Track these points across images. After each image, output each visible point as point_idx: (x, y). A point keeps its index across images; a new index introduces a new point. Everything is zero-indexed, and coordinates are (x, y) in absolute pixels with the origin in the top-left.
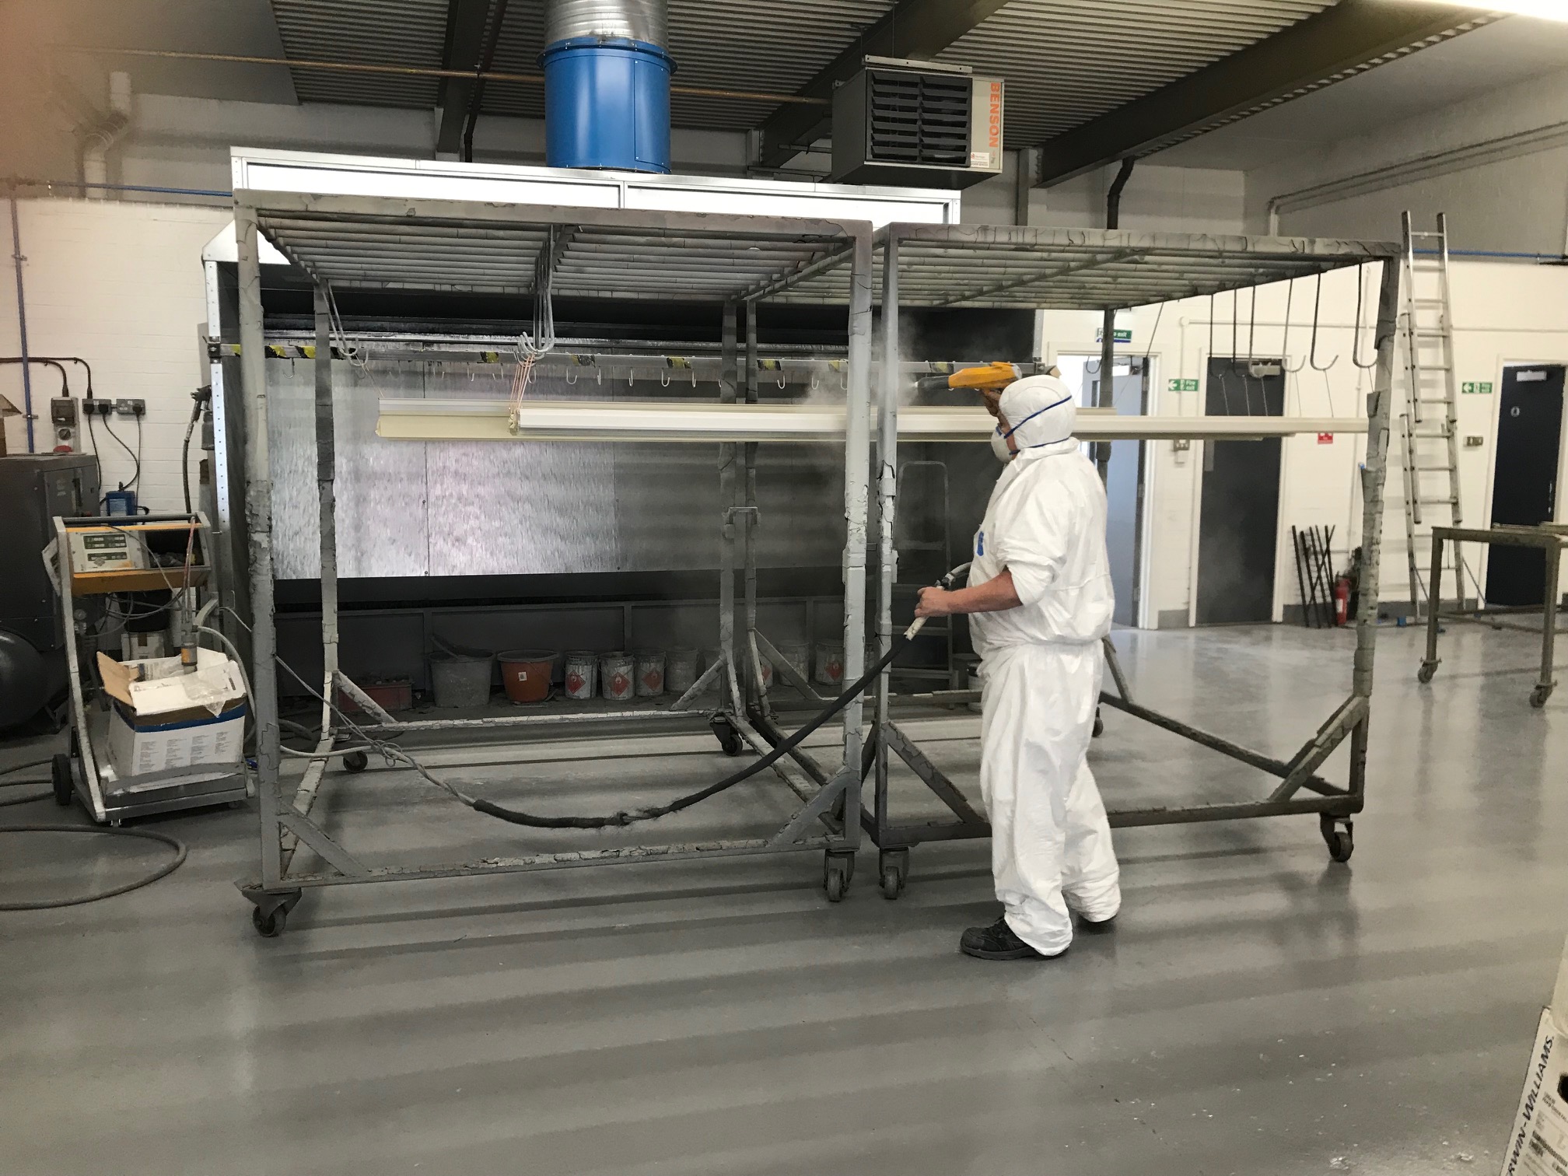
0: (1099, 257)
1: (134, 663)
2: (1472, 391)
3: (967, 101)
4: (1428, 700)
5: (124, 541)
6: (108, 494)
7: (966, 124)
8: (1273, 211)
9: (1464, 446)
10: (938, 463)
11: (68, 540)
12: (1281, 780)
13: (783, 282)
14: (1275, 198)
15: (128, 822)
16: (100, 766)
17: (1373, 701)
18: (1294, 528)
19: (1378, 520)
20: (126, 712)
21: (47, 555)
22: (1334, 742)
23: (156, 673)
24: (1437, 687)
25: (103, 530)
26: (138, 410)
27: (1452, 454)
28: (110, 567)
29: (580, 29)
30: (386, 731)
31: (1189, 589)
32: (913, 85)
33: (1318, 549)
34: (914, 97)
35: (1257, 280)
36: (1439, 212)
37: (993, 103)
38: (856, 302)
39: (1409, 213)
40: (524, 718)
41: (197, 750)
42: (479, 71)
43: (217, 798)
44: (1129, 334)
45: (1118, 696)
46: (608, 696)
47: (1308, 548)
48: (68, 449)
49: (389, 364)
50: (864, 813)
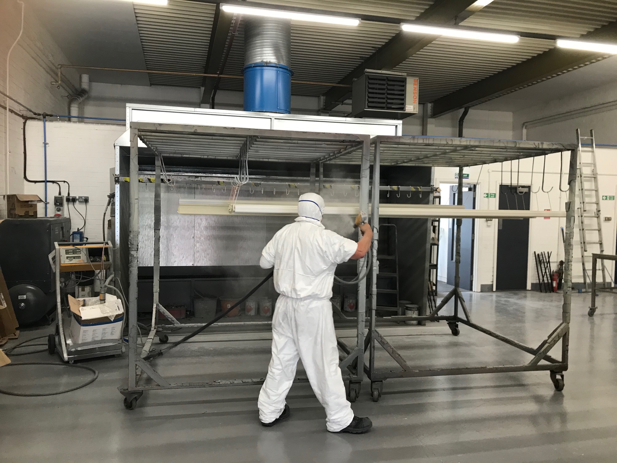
0: (458, 148)
1: (81, 299)
2: (606, 199)
3: (404, 86)
4: (592, 323)
5: (80, 252)
6: (73, 232)
7: (404, 95)
8: (524, 127)
9: (604, 221)
10: (393, 225)
11: (59, 251)
12: (534, 356)
13: (334, 156)
14: (525, 123)
15: (76, 362)
16: (67, 338)
17: (571, 325)
18: (535, 252)
19: (571, 252)
20: (78, 318)
21: (50, 257)
22: (555, 342)
23: (90, 303)
24: (596, 318)
25: (71, 247)
26: (86, 200)
27: (599, 224)
28: (74, 261)
29: (258, 60)
30: (176, 328)
31: (493, 276)
32: (384, 80)
33: (545, 261)
34: (384, 85)
35: (520, 157)
36: (591, 129)
37: (415, 87)
38: (363, 165)
39: (579, 130)
40: (230, 323)
41: (104, 333)
42: (219, 74)
43: (111, 353)
44: (468, 175)
45: (466, 319)
46: (262, 315)
47: (541, 260)
48: (59, 215)
49: (182, 185)
50: (365, 366)
